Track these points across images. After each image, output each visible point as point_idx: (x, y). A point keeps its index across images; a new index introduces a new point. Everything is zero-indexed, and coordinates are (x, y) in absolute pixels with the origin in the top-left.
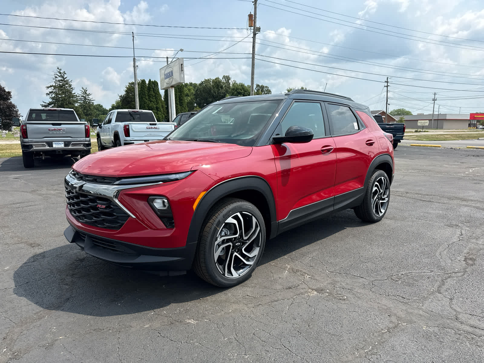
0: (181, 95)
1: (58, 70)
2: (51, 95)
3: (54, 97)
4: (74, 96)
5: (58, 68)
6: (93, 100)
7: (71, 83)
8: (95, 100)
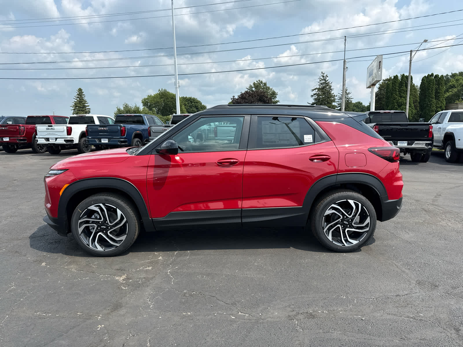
0: (438, 87)
1: (322, 74)
2: (315, 97)
3: (317, 97)
4: (333, 96)
5: (322, 73)
6: (351, 99)
7: (331, 85)
8: (353, 98)
